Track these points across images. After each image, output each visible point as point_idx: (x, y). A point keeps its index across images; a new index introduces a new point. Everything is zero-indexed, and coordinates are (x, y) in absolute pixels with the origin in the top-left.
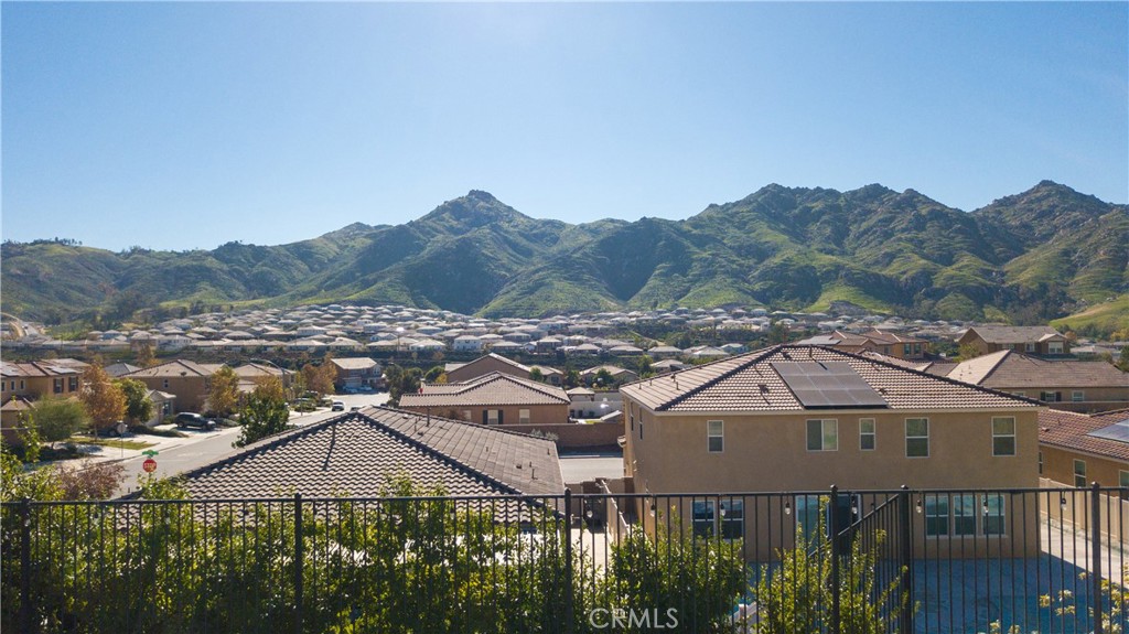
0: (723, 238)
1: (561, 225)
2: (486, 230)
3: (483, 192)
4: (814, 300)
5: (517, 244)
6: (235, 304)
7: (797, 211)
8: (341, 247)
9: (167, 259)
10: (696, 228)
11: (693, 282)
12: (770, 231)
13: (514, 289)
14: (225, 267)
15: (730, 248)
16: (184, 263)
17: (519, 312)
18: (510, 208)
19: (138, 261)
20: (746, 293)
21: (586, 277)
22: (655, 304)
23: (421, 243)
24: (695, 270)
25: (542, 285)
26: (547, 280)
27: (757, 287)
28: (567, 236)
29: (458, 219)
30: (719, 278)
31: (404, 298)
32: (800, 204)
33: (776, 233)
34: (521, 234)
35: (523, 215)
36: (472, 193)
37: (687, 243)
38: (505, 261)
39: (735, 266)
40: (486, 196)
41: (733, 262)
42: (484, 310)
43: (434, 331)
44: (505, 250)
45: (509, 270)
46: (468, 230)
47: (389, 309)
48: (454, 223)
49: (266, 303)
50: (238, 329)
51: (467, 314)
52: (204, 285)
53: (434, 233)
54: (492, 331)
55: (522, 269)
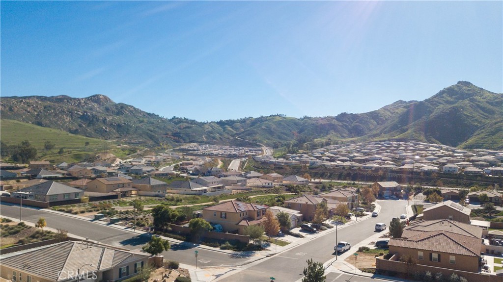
2: (467, 101)
3: (465, 82)
5: (485, 108)
6: (344, 140)
8: (392, 113)
9: (317, 121)
13: (482, 132)
14: (340, 124)
16: (324, 122)
17: (485, 145)
18: (482, 89)
19: (306, 122)
23: (431, 109)
25: (500, 130)
29: (451, 96)
31: (422, 137)
34: (487, 102)
35: (489, 92)
36: (459, 83)
38: (478, 118)
40: (467, 84)
42: (464, 144)
43: (434, 159)
44: (478, 111)
45: (480, 122)
46: (456, 102)
47: (413, 143)
48: (449, 99)
49: (357, 140)
50: (343, 156)
51: (455, 146)
52: (332, 131)
53: (438, 104)
54: (467, 159)
55: (488, 121)
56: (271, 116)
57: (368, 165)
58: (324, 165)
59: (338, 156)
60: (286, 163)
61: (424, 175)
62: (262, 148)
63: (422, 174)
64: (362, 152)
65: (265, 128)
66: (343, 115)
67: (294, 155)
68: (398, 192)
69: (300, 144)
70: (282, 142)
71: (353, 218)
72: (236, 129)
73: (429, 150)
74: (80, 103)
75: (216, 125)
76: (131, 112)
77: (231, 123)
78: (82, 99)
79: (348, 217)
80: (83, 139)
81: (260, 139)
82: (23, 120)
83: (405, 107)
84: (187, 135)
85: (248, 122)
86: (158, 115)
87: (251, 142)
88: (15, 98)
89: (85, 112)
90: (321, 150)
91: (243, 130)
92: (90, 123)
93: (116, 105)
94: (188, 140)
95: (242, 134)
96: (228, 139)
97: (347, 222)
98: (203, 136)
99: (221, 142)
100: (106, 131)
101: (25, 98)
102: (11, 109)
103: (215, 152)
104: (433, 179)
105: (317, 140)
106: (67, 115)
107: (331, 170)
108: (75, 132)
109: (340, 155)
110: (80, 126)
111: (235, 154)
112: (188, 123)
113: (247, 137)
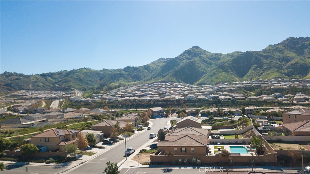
0: (274, 56)
1: (221, 55)
2: (198, 58)
3: (197, 46)
4: (306, 75)
5: (207, 61)
6: (129, 83)
7: (299, 45)
8: (157, 66)
9: (112, 72)
10: (264, 53)
11: (264, 71)
12: (290, 52)
13: (206, 76)
14: (127, 73)
15: (276, 59)
16: (116, 73)
17: (208, 83)
18: (205, 51)
19: (105, 73)
20: (282, 73)
21: (229, 71)
22: (252, 79)
23: (179, 63)
24: (265, 66)
25: (215, 74)
26: (217, 73)
27: (286, 71)
28: (223, 58)
29: (189, 55)
30: (273, 69)
31: (174, 80)
32: (301, 43)
33: (293, 53)
34: (208, 58)
35: (209, 52)
36: (193, 47)
37: (262, 58)
38: (203, 67)
39: (278, 65)
40: (197, 47)
41: (278, 63)
42: (197, 83)
43: (182, 92)
44: (204, 64)
45: (205, 70)
46: (192, 58)
47: (170, 84)
48: (188, 56)
49: (137, 83)
50: (129, 93)
51: (192, 84)
52: (121, 78)
53: (182, 60)
54: (199, 91)
55: (209, 69)
56: (80, 69)
57: (144, 98)
58: (117, 100)
59: (126, 94)
60: (92, 101)
61: (176, 102)
62: (75, 91)
63: (175, 101)
64: (141, 91)
65: (76, 77)
66: (128, 68)
67: (98, 95)
68: (162, 114)
69: (101, 87)
70: (89, 86)
71: (136, 132)
72: (55, 79)
73: (178, 87)
75: (40, 77)
77: (51, 75)
79: (133, 132)
81: (73, 85)
83: (164, 62)
84: (17, 84)
85: (64, 74)
87: (67, 87)
90: (115, 90)
91: (60, 79)
94: (18, 89)
95: (60, 82)
96: (49, 86)
97: (132, 135)
98: (30, 85)
99: (44, 88)
103: (39, 96)
104: (181, 104)
105: (113, 84)
107: (122, 103)
109: (127, 93)
111: (55, 97)
112: (17, 76)
113: (63, 84)
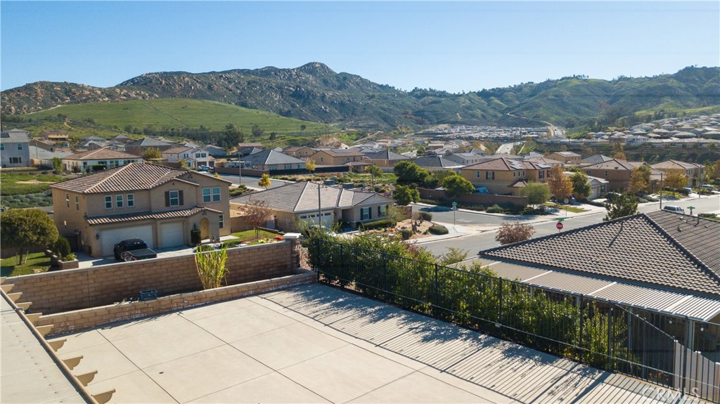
9: (641, 83)
16: (653, 85)
19: (623, 85)
50: (685, 131)
52: (667, 99)
56: (563, 79)
58: (650, 144)
59: (675, 131)
60: (586, 144)
62: (549, 128)
65: (553, 97)
66: (689, 71)
67: (601, 133)
72: (507, 101)
74: (291, 75)
75: (477, 98)
76: (358, 84)
77: (499, 93)
78: (293, 70)
79: (686, 193)
80: (298, 122)
81: (544, 115)
82: (225, 101)
84: (435, 113)
85: (526, 90)
86: (394, 87)
87: (531, 120)
88: (213, 73)
89: (297, 86)
90: (645, 125)
91: (517, 102)
92: (304, 102)
93: (337, 76)
94: (436, 121)
95: (517, 109)
96: (495, 116)
97: (683, 198)
98: (458, 114)
99: (484, 121)
100: (326, 112)
101: (225, 72)
102: (210, 88)
103: (475, 136)
105: (641, 113)
106: (276, 92)
107: (662, 149)
108: (288, 114)
109: (678, 130)
110: (293, 106)
111: (506, 137)
112: (436, 96)
113: (524, 112)
